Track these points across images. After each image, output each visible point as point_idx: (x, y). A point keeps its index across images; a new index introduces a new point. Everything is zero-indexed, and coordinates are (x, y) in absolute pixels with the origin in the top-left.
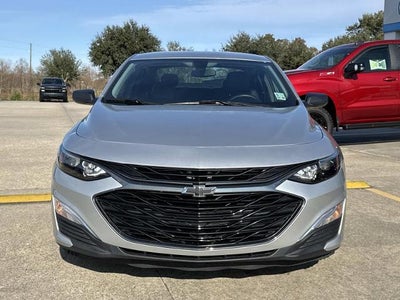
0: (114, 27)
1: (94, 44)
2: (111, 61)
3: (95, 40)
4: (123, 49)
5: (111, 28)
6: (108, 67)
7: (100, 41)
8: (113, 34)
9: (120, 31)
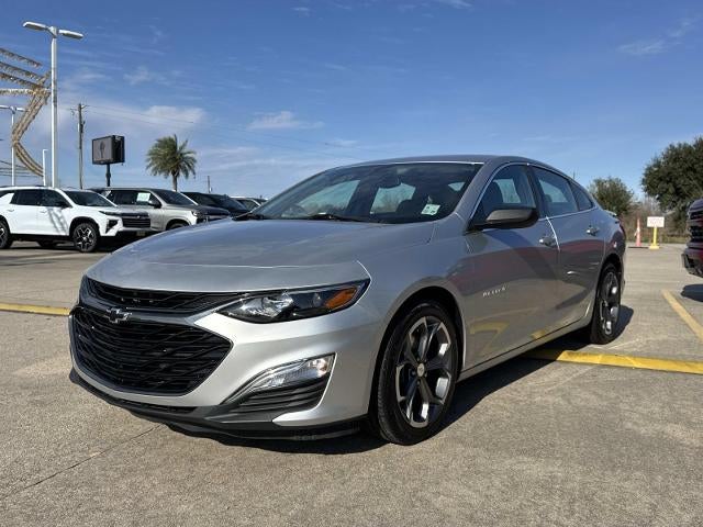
0: (680, 145)
1: (649, 169)
2: (672, 190)
3: (651, 163)
4: (691, 174)
5: (676, 146)
6: (668, 197)
7: (658, 164)
8: (677, 154)
9: (688, 150)
